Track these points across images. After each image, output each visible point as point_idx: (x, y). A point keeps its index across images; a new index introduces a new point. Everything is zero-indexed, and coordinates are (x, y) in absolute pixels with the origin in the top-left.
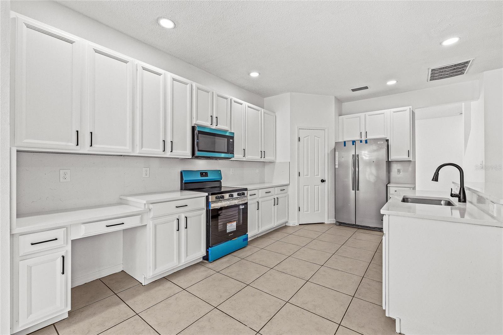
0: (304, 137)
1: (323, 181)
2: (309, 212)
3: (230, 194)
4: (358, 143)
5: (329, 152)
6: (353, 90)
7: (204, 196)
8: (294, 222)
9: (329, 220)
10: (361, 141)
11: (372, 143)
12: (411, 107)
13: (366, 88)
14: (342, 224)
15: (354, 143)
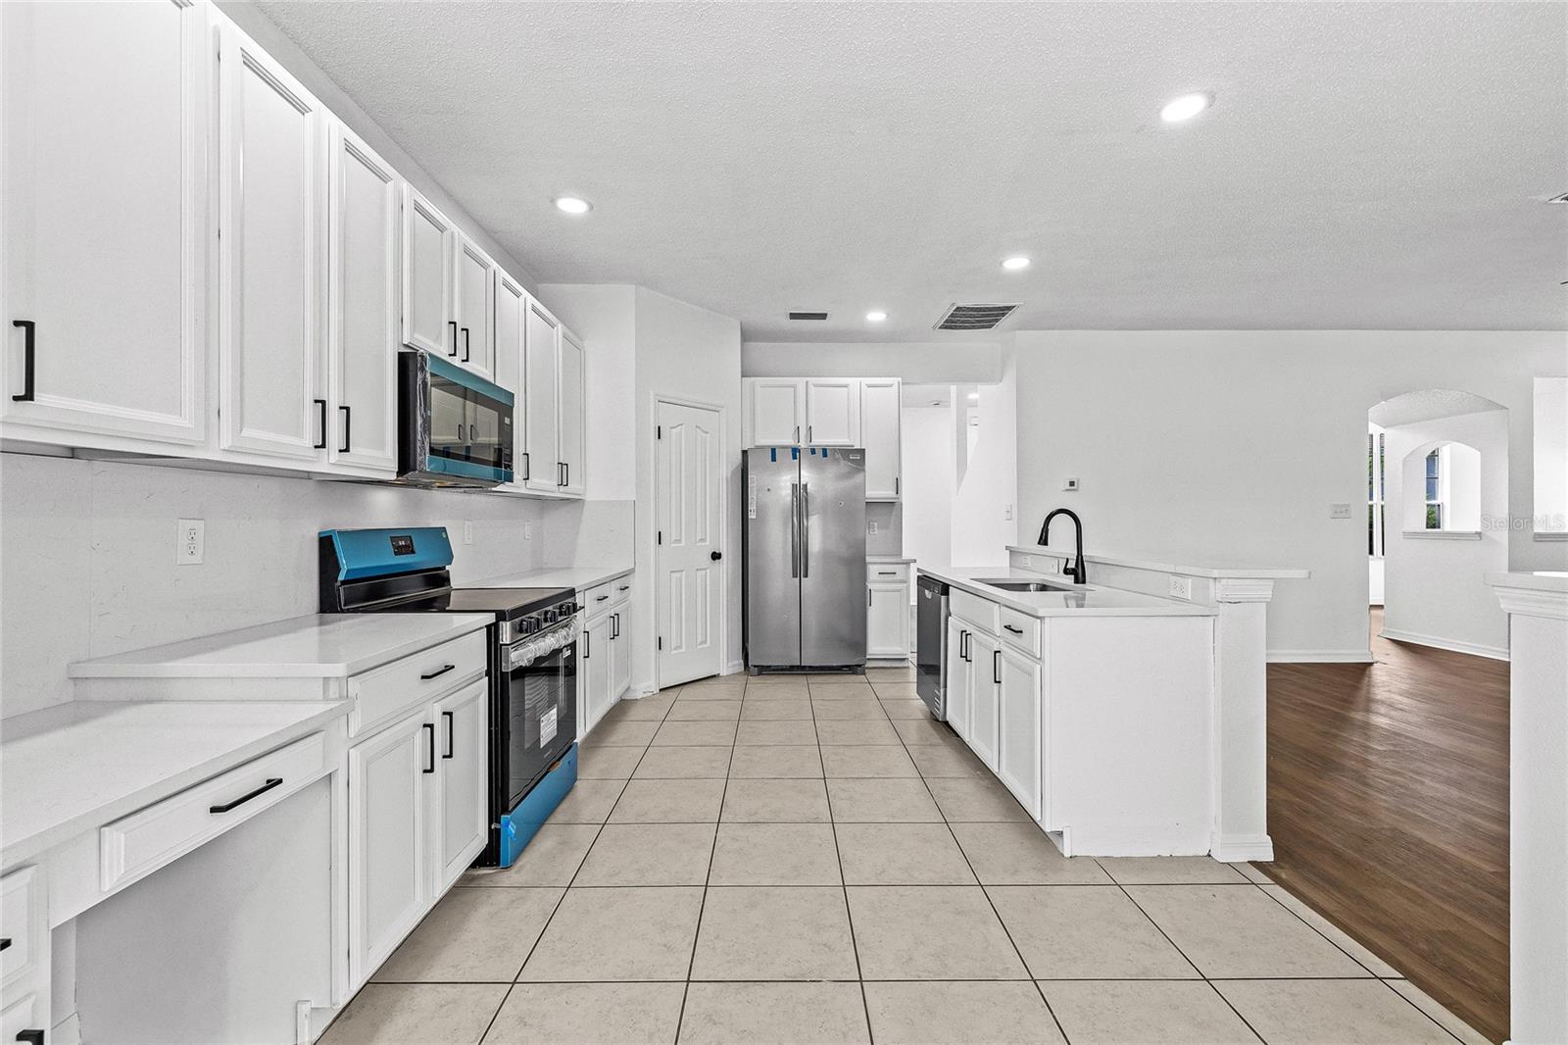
0: (672, 428)
1: (716, 556)
2: (683, 650)
3: (523, 621)
4: (805, 457)
5: (729, 475)
6: (793, 316)
7: (481, 628)
8: (645, 686)
9: (730, 664)
10: (813, 451)
11: (838, 456)
12: (900, 379)
13: (823, 316)
14: (764, 671)
15: (795, 453)
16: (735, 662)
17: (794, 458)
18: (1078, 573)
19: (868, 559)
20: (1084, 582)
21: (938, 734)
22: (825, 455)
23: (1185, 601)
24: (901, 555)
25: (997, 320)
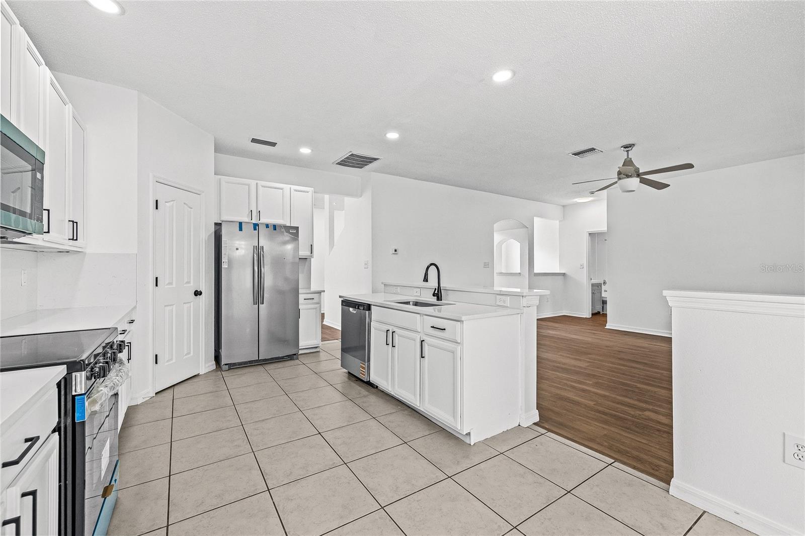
0: (166, 202)
1: (197, 293)
2: (173, 361)
4: (262, 229)
5: (207, 239)
6: (254, 141)
8: (146, 393)
9: (207, 366)
10: (267, 226)
11: (283, 230)
12: (313, 189)
13: (274, 144)
14: (232, 366)
15: (256, 226)
16: (210, 364)
17: (255, 229)
18: (438, 294)
19: (300, 291)
20: (441, 300)
21: (364, 389)
22: (275, 229)
23: (507, 307)
24: (310, 288)
25: (366, 165)
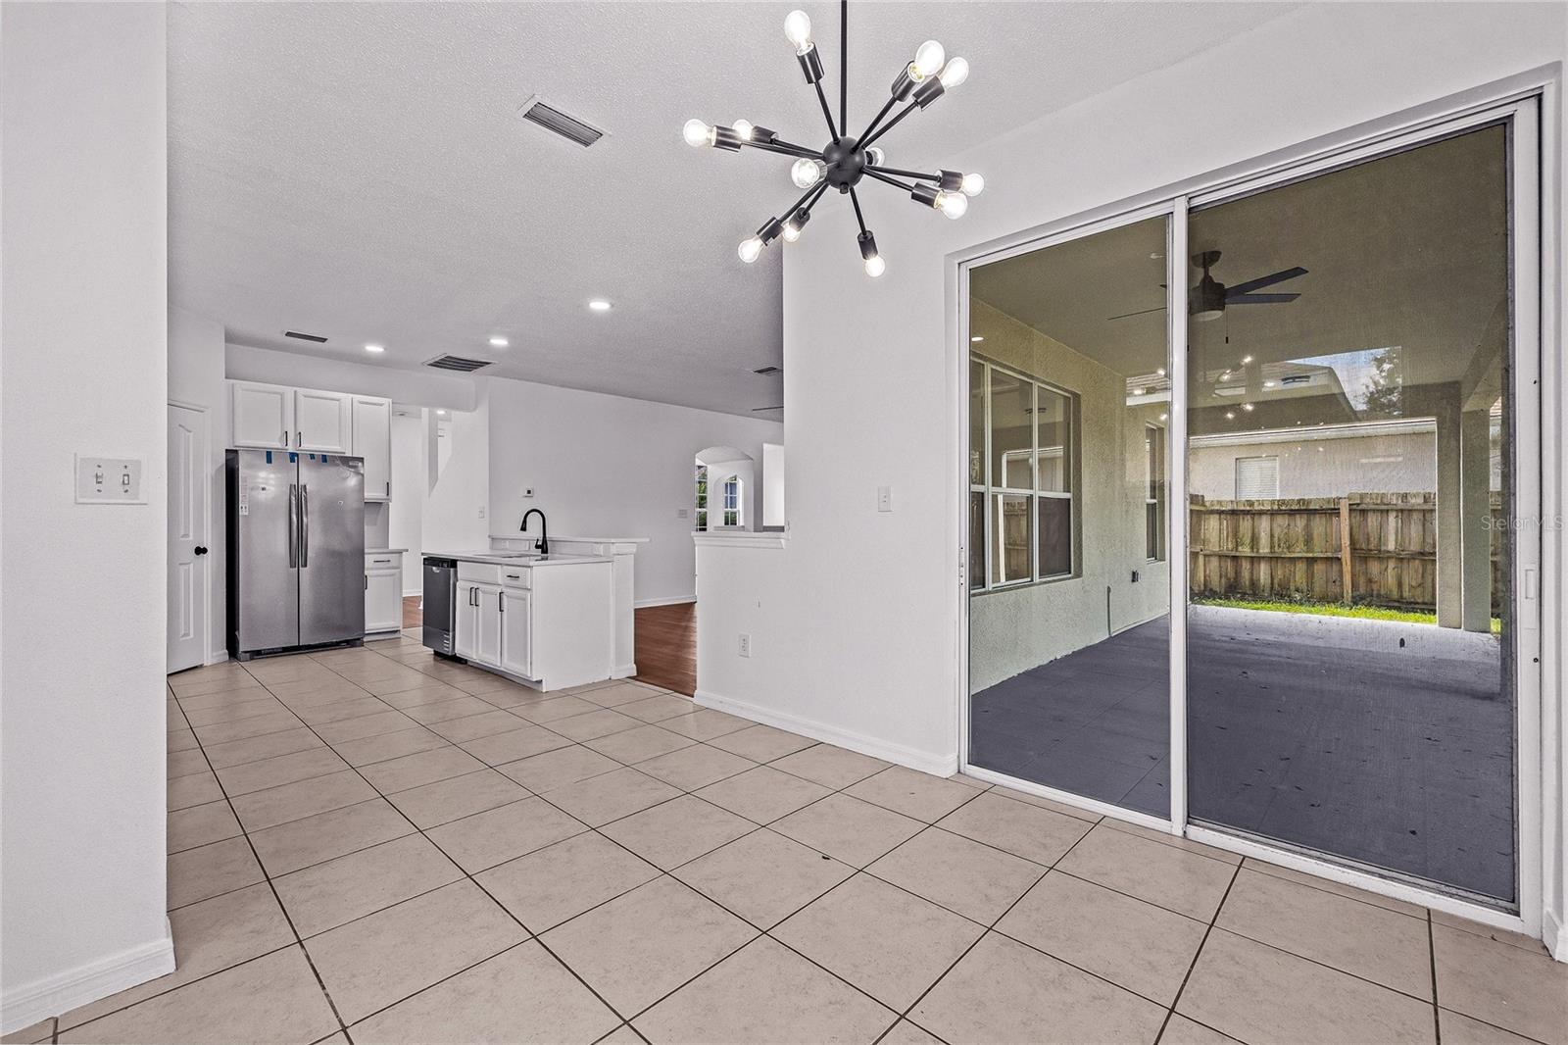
1: (200, 551)
4: (304, 460)
6: (289, 334)
9: (215, 654)
10: (312, 457)
11: (338, 462)
12: (390, 400)
13: (324, 340)
14: (256, 654)
15: (293, 457)
16: (221, 652)
17: (292, 461)
18: (543, 547)
19: (366, 551)
20: (547, 552)
22: (325, 460)
24: (385, 546)
25: (476, 368)
